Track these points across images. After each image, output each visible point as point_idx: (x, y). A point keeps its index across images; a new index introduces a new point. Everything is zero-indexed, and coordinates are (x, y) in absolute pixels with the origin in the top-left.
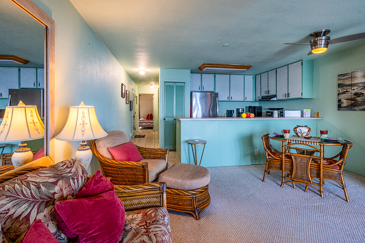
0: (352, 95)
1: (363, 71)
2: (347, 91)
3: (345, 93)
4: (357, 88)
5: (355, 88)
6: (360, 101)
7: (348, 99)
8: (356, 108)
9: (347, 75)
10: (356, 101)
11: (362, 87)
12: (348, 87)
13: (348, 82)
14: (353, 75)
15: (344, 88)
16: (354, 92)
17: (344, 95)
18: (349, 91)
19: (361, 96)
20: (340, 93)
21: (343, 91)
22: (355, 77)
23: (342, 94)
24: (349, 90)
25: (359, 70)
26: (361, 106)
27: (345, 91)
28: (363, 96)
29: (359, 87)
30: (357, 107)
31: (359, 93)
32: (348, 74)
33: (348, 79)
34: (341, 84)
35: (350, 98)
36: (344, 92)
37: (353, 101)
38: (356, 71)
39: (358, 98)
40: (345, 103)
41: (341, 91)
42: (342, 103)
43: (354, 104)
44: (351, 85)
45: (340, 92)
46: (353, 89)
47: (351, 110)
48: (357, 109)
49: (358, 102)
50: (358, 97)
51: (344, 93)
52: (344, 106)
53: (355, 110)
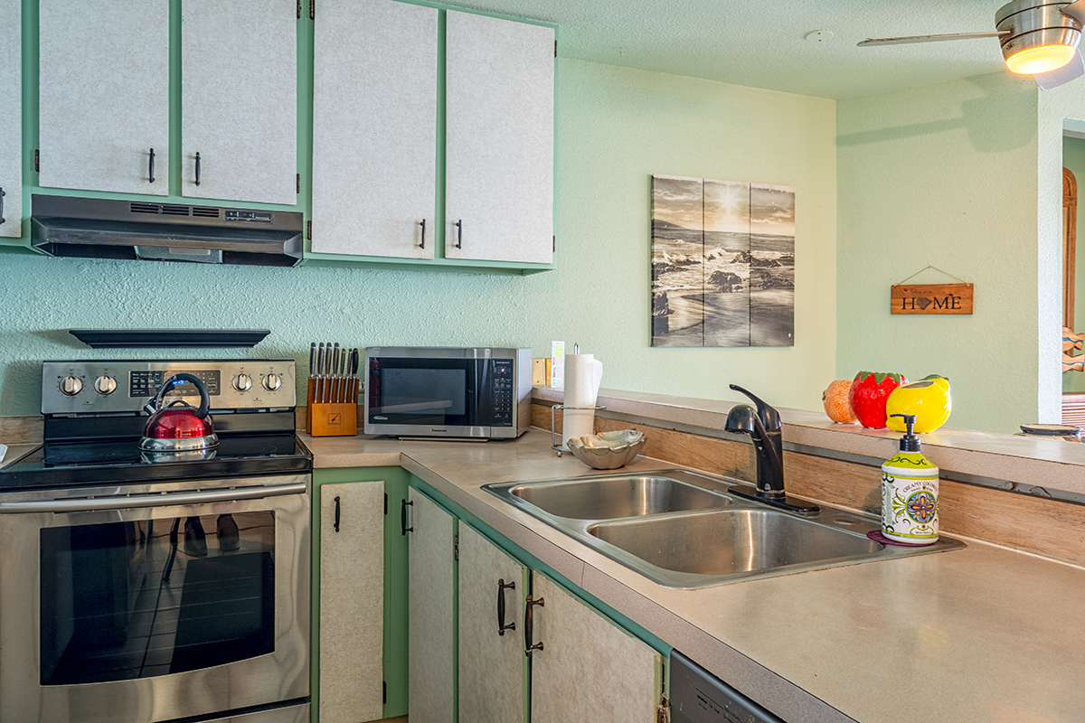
0: (706, 278)
1: (737, 191)
2: (688, 262)
3: (683, 270)
4: (721, 255)
5: (715, 252)
6: (732, 308)
7: (693, 298)
8: (721, 336)
9: (688, 191)
10: (719, 308)
11: (735, 254)
12: (694, 246)
13: (690, 222)
14: (708, 196)
15: (680, 245)
16: (712, 267)
17: (677, 275)
18: (695, 263)
19: (734, 286)
20: (664, 265)
21: (675, 257)
22: (715, 207)
23: (672, 269)
24: (696, 257)
25: (726, 182)
26: (735, 327)
27: (683, 258)
28: (738, 288)
29: (727, 251)
30: (721, 331)
31: (728, 274)
32: (690, 187)
33: (692, 208)
34: (669, 224)
35: (698, 293)
36: (679, 262)
37: (710, 305)
38: (717, 181)
39: (726, 297)
40: (682, 314)
41: (666, 256)
42: (671, 312)
43: (714, 321)
44: (703, 238)
45: (662, 261)
46: (708, 254)
47: (703, 343)
48: (721, 342)
49: (726, 313)
50: (724, 290)
51: (678, 266)
52: (680, 327)
53: (716, 345)
